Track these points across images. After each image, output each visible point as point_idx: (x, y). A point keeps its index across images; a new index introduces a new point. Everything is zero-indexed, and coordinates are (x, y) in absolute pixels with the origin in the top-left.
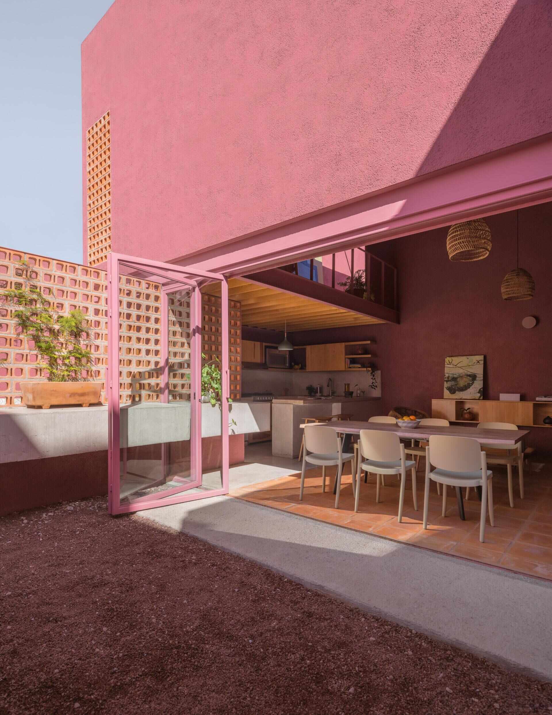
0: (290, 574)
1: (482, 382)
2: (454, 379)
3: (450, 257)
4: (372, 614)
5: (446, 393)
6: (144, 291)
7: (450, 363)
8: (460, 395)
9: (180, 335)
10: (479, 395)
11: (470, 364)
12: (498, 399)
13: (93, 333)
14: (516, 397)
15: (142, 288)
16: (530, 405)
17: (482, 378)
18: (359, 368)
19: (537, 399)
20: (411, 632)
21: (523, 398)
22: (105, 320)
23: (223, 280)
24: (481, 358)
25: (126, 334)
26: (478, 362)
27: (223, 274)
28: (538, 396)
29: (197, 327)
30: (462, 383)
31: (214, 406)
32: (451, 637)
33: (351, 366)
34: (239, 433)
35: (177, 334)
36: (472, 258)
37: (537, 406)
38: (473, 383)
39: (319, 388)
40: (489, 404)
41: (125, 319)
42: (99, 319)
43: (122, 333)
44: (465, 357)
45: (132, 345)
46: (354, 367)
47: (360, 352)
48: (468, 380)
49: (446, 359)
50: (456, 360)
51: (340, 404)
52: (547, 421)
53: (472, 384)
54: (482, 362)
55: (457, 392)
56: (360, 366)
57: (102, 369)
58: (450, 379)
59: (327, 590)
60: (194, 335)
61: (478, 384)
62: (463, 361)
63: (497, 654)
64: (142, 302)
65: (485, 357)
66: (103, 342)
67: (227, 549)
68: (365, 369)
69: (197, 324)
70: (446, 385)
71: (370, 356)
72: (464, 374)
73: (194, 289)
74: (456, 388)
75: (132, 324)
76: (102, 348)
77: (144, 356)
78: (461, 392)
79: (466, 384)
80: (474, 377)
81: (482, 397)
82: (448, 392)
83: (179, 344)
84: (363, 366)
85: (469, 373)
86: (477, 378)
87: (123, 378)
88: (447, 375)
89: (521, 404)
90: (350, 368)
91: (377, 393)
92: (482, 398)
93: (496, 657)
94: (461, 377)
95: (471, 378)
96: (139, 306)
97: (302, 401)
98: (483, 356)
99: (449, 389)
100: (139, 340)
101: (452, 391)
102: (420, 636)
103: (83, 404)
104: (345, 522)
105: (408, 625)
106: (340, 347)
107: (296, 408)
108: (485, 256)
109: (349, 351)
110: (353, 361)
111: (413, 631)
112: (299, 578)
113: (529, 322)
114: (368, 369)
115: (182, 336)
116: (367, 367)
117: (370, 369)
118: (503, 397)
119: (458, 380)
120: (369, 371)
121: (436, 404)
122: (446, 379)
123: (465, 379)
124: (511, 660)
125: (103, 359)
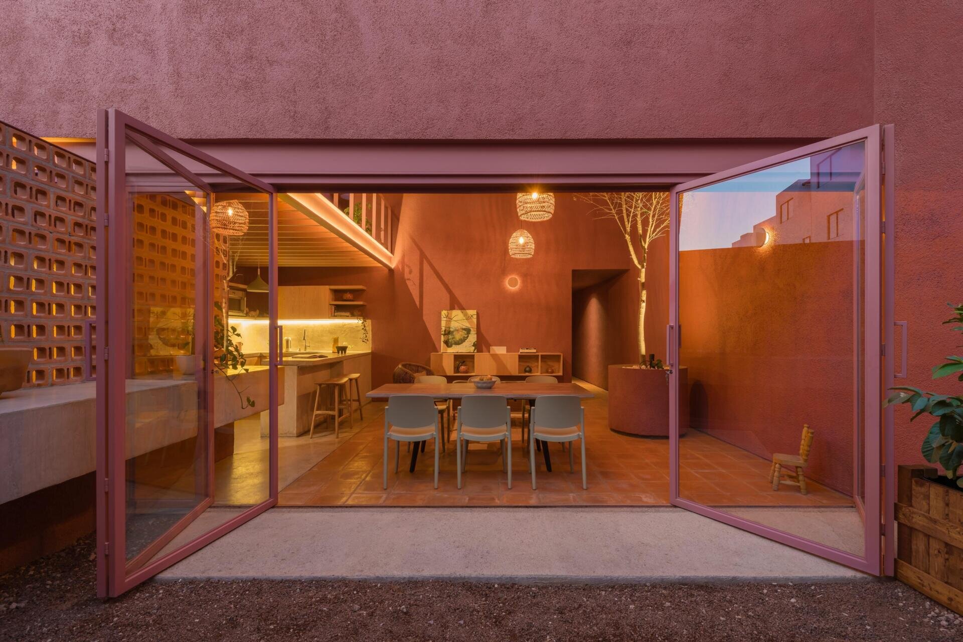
0: (497, 577)
1: (476, 335)
2: (450, 332)
4: (604, 584)
5: (443, 347)
6: (87, 180)
7: (446, 317)
8: (456, 349)
10: (473, 348)
11: (465, 318)
12: (489, 351)
14: (504, 349)
16: (516, 356)
17: (476, 332)
19: (521, 351)
21: (508, 351)
22: (11, 223)
24: (475, 312)
25: (54, 255)
26: (472, 316)
27: (272, 184)
28: (523, 348)
30: (458, 337)
32: (677, 577)
33: (335, 314)
38: (468, 336)
40: (484, 356)
41: (52, 228)
43: (47, 254)
44: (460, 311)
46: (341, 316)
47: (349, 298)
48: (464, 333)
49: (443, 313)
50: (452, 313)
52: (527, 370)
54: (476, 316)
55: (454, 346)
56: (348, 314)
57: (6, 320)
58: (446, 333)
59: (550, 578)
61: (473, 338)
62: (459, 314)
63: (713, 576)
64: (85, 200)
65: (478, 312)
66: (8, 268)
67: (387, 578)
68: (356, 318)
70: (443, 338)
72: (459, 328)
74: (453, 342)
75: (66, 237)
77: (86, 298)
78: (458, 346)
79: (462, 338)
80: (468, 331)
81: (476, 351)
82: (445, 345)
84: (353, 314)
85: (464, 327)
86: (471, 332)
87: (48, 337)
88: (443, 329)
89: (509, 355)
90: (335, 316)
91: (367, 348)
93: (713, 578)
94: (457, 330)
95: (466, 332)
99: (445, 342)
101: (449, 344)
104: (466, 501)
105: (639, 581)
109: (336, 296)
110: (338, 308)
111: (648, 584)
112: (510, 578)
114: (359, 318)
116: (358, 316)
117: (361, 318)
118: (494, 349)
119: (454, 333)
122: (443, 333)
123: (460, 332)
124: (722, 576)
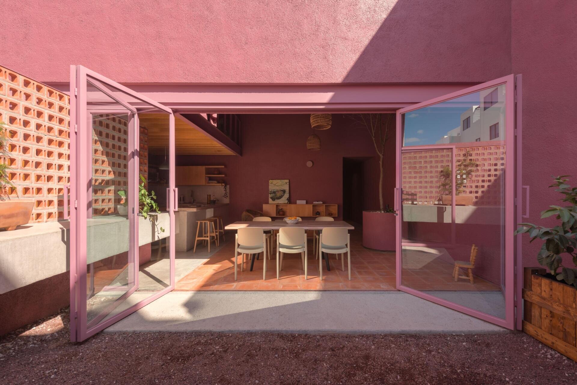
0: (297, 330)
1: (289, 194)
2: (274, 192)
3: (312, 127)
5: (270, 201)
6: (66, 106)
7: (272, 183)
8: (277, 202)
9: (101, 153)
10: (287, 201)
11: (282, 184)
12: (296, 203)
13: (8, 145)
14: (304, 202)
15: (65, 103)
16: (311, 206)
17: (288, 192)
18: (216, 183)
19: (314, 203)
20: (381, 335)
21: (307, 203)
22: (23, 130)
23: (171, 114)
24: (288, 181)
25: (47, 148)
26: (286, 183)
27: (171, 108)
28: (315, 201)
29: (137, 150)
30: (278, 195)
31: (146, 218)
33: (209, 182)
34: (162, 238)
35: (99, 152)
36: (320, 128)
37: (314, 206)
39: (182, 198)
40: (293, 206)
41: (46, 133)
42: (16, 129)
43: (43, 147)
44: (279, 180)
45: (54, 160)
46: (212, 183)
47: (216, 173)
48: (281, 193)
49: (270, 181)
50: (275, 182)
51: (213, 209)
52: (317, 214)
53: (284, 195)
54: (288, 183)
55: (276, 200)
56: (216, 182)
57: (20, 185)
58: (272, 192)
60: (133, 158)
61: (287, 196)
62: (279, 182)
64: (65, 117)
65: (289, 181)
66: (21, 155)
67: (235, 331)
68: (220, 184)
69: (136, 148)
70: (270, 196)
71: (223, 176)
73: (133, 115)
74: (276, 198)
75: (54, 138)
76: (20, 162)
77: (66, 173)
78: (278, 200)
79: (281, 195)
80: (284, 191)
82: (271, 200)
83: (100, 162)
84: (219, 182)
85: (282, 189)
86: (286, 192)
87: (44, 195)
88: (270, 190)
89: (307, 206)
90: (209, 183)
91: (227, 201)
92: (288, 203)
94: (278, 191)
96: (61, 121)
97: (196, 209)
98: (288, 180)
99: (272, 198)
100: (60, 155)
101: (273, 199)
102: (386, 335)
103: (9, 227)
104: (281, 287)
106: (202, 169)
107: (190, 214)
108: (327, 129)
109: (208, 172)
110: (211, 179)
112: (305, 330)
113: (309, 164)
114: (222, 184)
115: (102, 155)
116: (222, 183)
117: (224, 184)
118: (298, 202)
119: (276, 193)
120: (223, 185)
121: (265, 207)
122: (270, 193)
125: (20, 174)
